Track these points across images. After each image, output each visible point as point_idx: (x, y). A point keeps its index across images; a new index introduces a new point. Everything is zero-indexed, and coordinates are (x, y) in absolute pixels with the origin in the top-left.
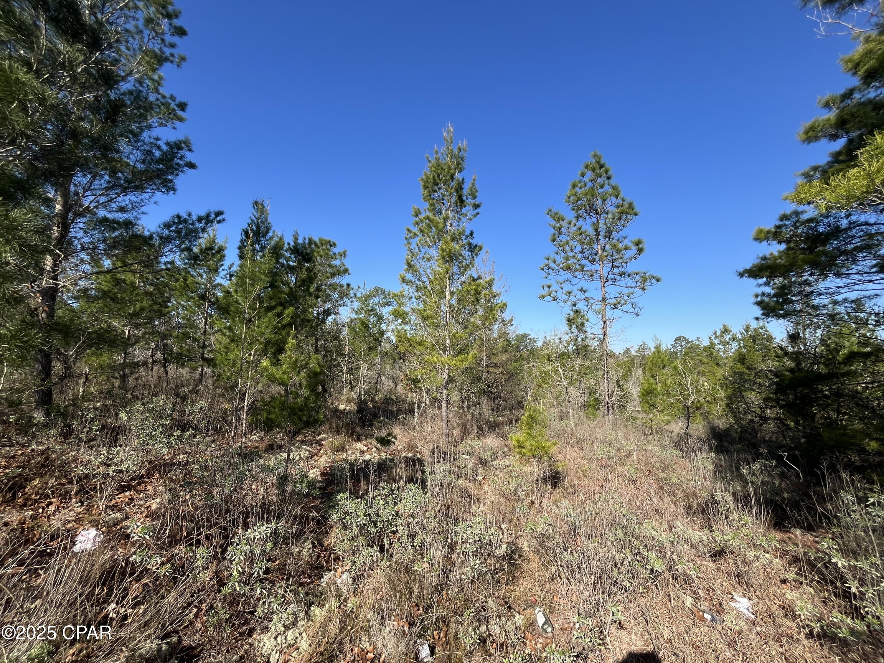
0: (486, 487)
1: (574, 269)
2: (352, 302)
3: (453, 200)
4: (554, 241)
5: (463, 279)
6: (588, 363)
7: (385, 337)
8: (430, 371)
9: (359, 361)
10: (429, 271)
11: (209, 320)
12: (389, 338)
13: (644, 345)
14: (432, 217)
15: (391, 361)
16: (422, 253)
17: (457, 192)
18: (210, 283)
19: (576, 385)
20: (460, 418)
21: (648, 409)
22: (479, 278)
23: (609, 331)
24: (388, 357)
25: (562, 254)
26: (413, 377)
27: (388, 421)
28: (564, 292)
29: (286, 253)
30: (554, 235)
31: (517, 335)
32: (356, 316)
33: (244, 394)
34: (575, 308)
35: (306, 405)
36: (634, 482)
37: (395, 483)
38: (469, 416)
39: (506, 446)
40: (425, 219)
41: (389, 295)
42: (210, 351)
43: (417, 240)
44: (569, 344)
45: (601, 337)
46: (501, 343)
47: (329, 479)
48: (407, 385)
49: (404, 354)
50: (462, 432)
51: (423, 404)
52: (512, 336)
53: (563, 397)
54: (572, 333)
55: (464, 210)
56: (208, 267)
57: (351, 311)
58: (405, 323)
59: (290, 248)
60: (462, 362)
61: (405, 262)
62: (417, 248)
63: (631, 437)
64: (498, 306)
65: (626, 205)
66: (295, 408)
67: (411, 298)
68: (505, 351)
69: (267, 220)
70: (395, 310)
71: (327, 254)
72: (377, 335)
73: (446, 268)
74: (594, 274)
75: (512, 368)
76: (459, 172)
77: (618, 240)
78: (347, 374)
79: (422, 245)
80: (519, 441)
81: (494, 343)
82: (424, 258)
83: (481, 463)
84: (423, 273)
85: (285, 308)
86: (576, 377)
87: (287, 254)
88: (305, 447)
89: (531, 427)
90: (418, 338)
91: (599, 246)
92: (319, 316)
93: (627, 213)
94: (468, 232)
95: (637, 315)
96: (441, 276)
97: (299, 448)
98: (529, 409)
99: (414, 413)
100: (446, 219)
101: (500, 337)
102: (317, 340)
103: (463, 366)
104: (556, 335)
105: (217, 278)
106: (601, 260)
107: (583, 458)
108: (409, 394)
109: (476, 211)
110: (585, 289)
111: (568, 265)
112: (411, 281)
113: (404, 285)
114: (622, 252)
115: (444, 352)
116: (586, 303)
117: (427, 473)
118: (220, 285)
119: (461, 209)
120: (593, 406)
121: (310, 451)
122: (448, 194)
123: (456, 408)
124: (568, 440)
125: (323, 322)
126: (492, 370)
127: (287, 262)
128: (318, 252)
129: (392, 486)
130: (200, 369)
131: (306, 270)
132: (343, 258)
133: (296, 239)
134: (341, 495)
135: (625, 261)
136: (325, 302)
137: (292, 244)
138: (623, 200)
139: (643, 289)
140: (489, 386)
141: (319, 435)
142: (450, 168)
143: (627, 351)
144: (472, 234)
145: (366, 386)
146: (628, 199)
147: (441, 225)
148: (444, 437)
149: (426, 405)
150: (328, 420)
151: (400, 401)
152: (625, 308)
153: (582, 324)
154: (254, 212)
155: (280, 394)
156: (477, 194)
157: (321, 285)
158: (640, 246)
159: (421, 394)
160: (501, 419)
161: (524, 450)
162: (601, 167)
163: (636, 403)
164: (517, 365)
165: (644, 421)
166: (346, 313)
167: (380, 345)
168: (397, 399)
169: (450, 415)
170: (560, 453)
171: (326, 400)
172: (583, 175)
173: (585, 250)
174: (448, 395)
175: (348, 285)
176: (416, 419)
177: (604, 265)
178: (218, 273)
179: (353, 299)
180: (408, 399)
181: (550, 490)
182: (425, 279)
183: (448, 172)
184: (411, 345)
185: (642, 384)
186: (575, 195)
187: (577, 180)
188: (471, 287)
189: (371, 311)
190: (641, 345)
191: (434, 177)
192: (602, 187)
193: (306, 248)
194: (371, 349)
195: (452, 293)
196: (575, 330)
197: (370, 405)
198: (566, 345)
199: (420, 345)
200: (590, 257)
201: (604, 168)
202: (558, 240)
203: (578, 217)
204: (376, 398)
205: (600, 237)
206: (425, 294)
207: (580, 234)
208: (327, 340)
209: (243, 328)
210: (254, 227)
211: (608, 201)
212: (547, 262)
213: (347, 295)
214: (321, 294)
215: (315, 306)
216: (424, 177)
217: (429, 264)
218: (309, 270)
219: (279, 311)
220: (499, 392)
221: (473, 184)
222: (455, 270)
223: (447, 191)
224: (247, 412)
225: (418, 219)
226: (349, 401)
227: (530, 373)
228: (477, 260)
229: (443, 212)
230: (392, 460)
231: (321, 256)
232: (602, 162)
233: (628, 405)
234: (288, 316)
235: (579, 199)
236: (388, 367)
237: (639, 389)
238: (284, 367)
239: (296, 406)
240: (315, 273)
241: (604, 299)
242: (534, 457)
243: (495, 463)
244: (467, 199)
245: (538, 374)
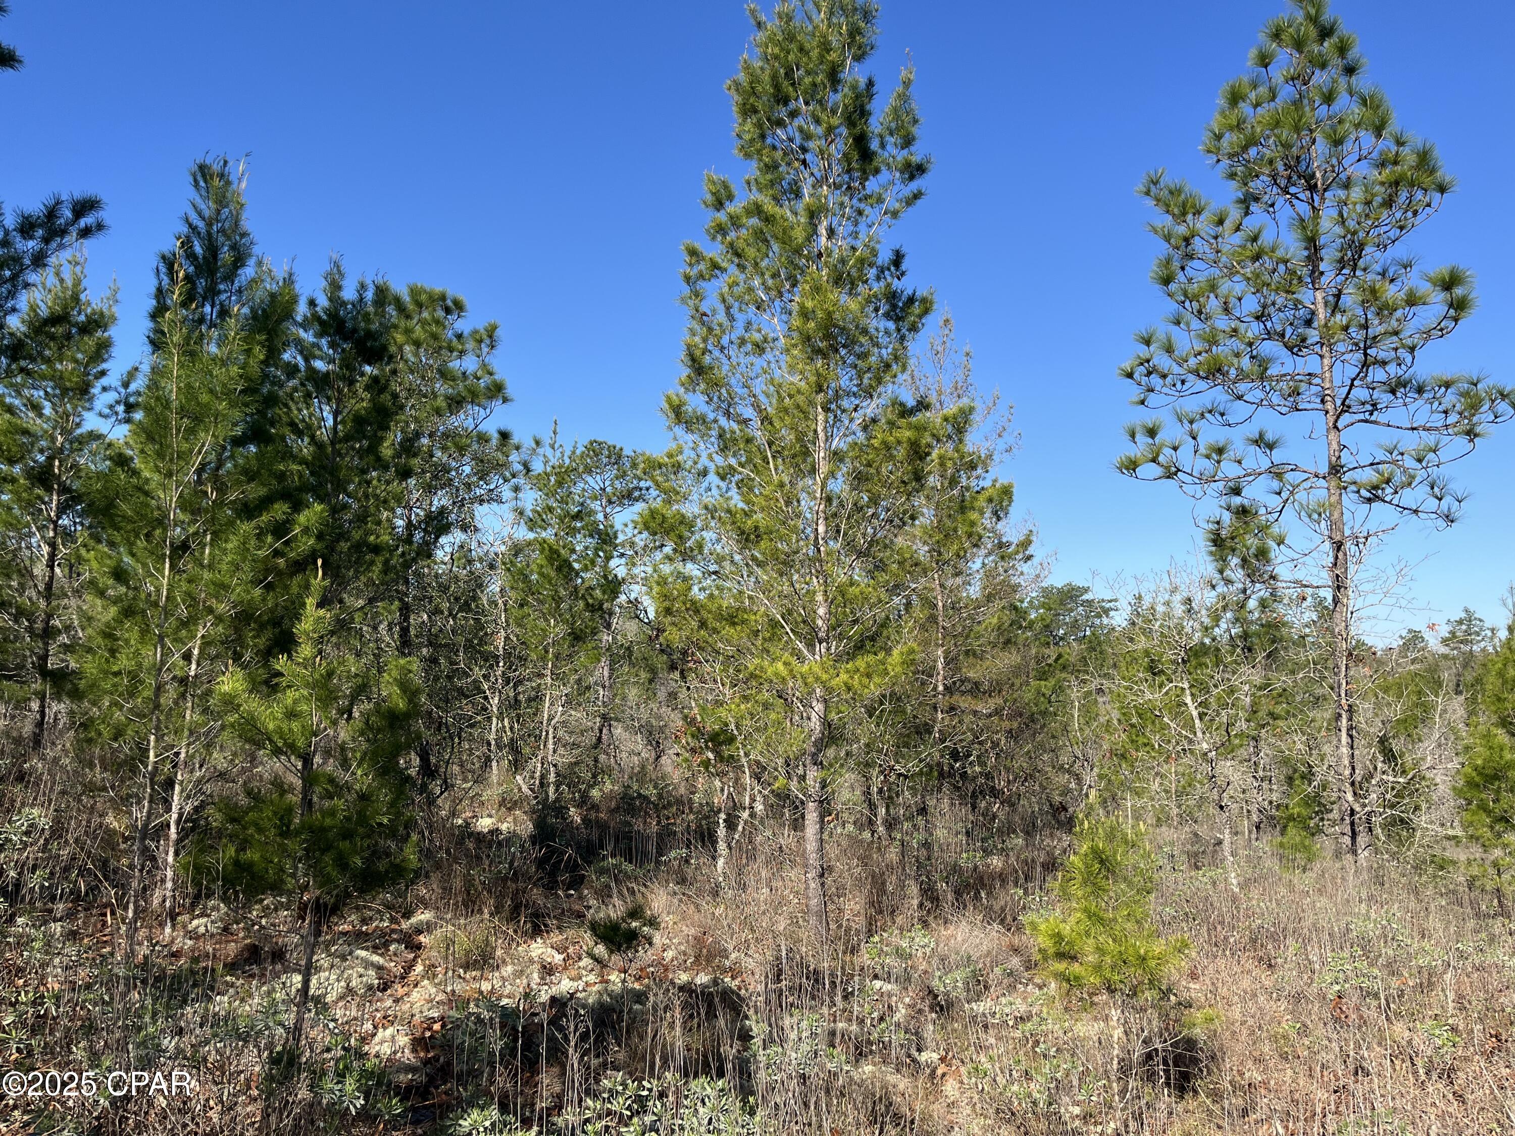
0: (950, 1088)
1: (1233, 372)
2: (516, 489)
3: (838, 149)
4: (1167, 281)
5: (871, 408)
6: (1281, 680)
7: (622, 598)
8: (766, 706)
9: (540, 675)
10: (759, 387)
11: (63, 551)
12: (635, 603)
13: (1469, 619)
14: (770, 207)
15: (644, 675)
16: (740, 324)
17: (850, 122)
18: (65, 432)
19: (1243, 753)
20: (864, 861)
21: (1486, 833)
22: (923, 405)
23: (1355, 574)
24: (632, 665)
25: (1195, 324)
26: (712, 726)
27: (629, 867)
28: (1202, 450)
29: (302, 334)
30: (1168, 261)
31: (1047, 592)
32: (531, 536)
33: (170, 784)
34: (1237, 501)
35: (363, 819)
36: (1449, 1074)
37: (652, 1074)
38: (893, 854)
39: (1016, 950)
40: (749, 213)
41: (634, 466)
42: (67, 648)
43: (720, 284)
44: (1217, 619)
45: (1327, 594)
46: (991, 617)
47: (436, 1058)
48: (693, 751)
49: (685, 653)
50: (872, 904)
51: (745, 815)
52: (1029, 594)
53: (1199, 790)
54: (1228, 582)
55: (872, 185)
56: (58, 379)
57: (512, 516)
58: (686, 556)
59: (316, 317)
60: (869, 676)
61: (683, 355)
62: (721, 309)
63: (1434, 922)
64: (982, 498)
65: (1409, 157)
66: (323, 830)
67: (704, 473)
68: (1008, 642)
69: (237, 224)
70: (653, 513)
71: (435, 337)
72: (598, 593)
73: (818, 375)
74: (1303, 387)
75: (1028, 696)
76: (858, 58)
77: (1383, 274)
78: (500, 718)
79: (739, 299)
80: (1058, 937)
81: (970, 617)
82: (743, 342)
83: (932, 1009)
84: (739, 390)
85: (298, 506)
86: (1242, 725)
87: (308, 337)
88: (362, 953)
89: (1098, 890)
90: (727, 602)
91: (1319, 295)
92: (411, 535)
93: (1412, 185)
94: (885, 256)
95: (1449, 519)
96: (800, 399)
97: (344, 958)
98: (1093, 831)
99: (714, 843)
100: (813, 215)
101: (989, 598)
102: (405, 610)
103: (874, 689)
104: (1175, 590)
105: (86, 415)
106: (1327, 341)
107: (1275, 993)
108: (701, 782)
109: (914, 186)
110: (1270, 437)
111: (1215, 359)
112: (702, 419)
113: (679, 431)
114: (1399, 313)
115: (810, 646)
116: (1276, 484)
117: (757, 1042)
118: (94, 436)
119: (864, 179)
120: (1302, 822)
121: (379, 968)
122: (820, 130)
123: (850, 828)
124: (1222, 932)
125: (426, 552)
126: (965, 702)
127: (307, 360)
128: (408, 331)
129: (641, 1087)
130: (35, 705)
131: (367, 388)
132: (485, 350)
133: (335, 286)
134: (475, 1114)
135: (1409, 342)
136: (429, 489)
137: (323, 302)
138: (1400, 143)
139: (1471, 434)
140: (955, 755)
141: (407, 915)
142: (826, 47)
143: (1414, 639)
144: (898, 259)
145: (563, 758)
146: (1416, 139)
147: (799, 235)
148: (813, 920)
149: (753, 815)
150: (438, 866)
151: (670, 804)
152: (1408, 497)
153: (1262, 554)
154: (199, 201)
155: (278, 784)
156: (914, 130)
157: (418, 435)
158: (1458, 291)
159: (737, 780)
160: (996, 862)
161: (1076, 968)
162: (1325, 33)
163: (1444, 811)
164: (1046, 686)
165: (1475, 871)
166: (497, 525)
167: (608, 626)
168: (660, 796)
169: (832, 851)
170: (1193, 976)
171: (431, 801)
172: (1264, 60)
173: (1272, 310)
174: (824, 785)
175: (505, 436)
176: (721, 862)
177: (1337, 357)
178: (91, 399)
179: (521, 481)
180: (696, 798)
181: (1166, 1098)
182: (748, 412)
183: (821, 57)
184: (703, 624)
185: (1467, 748)
186: (1239, 126)
187: (1245, 79)
188: (897, 434)
189: (578, 516)
190: (1460, 622)
191: (774, 77)
192: (1329, 98)
193: (366, 317)
194: (577, 637)
195: (837, 456)
196: (1238, 575)
197: (575, 815)
198: (1207, 621)
199: (734, 624)
200: (1289, 331)
201: (1334, 39)
202: (1181, 277)
203: (1247, 201)
204: (595, 793)
205: (1322, 267)
206: (749, 460)
207: (1256, 257)
208: (437, 611)
209: (161, 571)
210: (198, 249)
211: (1348, 146)
212: (1143, 351)
213: (499, 467)
214: (416, 463)
215: (399, 501)
216: (742, 77)
217: (759, 362)
218: (377, 385)
219: (280, 516)
220: (988, 776)
221: (904, 98)
222: (845, 379)
223: (818, 121)
224: (179, 841)
225: (722, 217)
226: (508, 804)
227: (1089, 714)
228: (916, 346)
229: (806, 191)
230: (640, 997)
231: (417, 344)
232: (1327, 17)
233: (1422, 820)
234: (306, 530)
235: (1252, 141)
236: (633, 693)
237: (1454, 765)
238: (290, 696)
239: (328, 821)
240: (395, 396)
241: (1336, 469)
242: (1111, 991)
243: (980, 1007)
244: (883, 146)
245: (1115, 715)
